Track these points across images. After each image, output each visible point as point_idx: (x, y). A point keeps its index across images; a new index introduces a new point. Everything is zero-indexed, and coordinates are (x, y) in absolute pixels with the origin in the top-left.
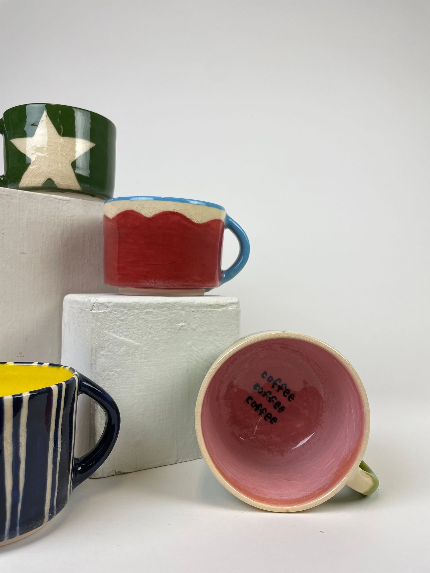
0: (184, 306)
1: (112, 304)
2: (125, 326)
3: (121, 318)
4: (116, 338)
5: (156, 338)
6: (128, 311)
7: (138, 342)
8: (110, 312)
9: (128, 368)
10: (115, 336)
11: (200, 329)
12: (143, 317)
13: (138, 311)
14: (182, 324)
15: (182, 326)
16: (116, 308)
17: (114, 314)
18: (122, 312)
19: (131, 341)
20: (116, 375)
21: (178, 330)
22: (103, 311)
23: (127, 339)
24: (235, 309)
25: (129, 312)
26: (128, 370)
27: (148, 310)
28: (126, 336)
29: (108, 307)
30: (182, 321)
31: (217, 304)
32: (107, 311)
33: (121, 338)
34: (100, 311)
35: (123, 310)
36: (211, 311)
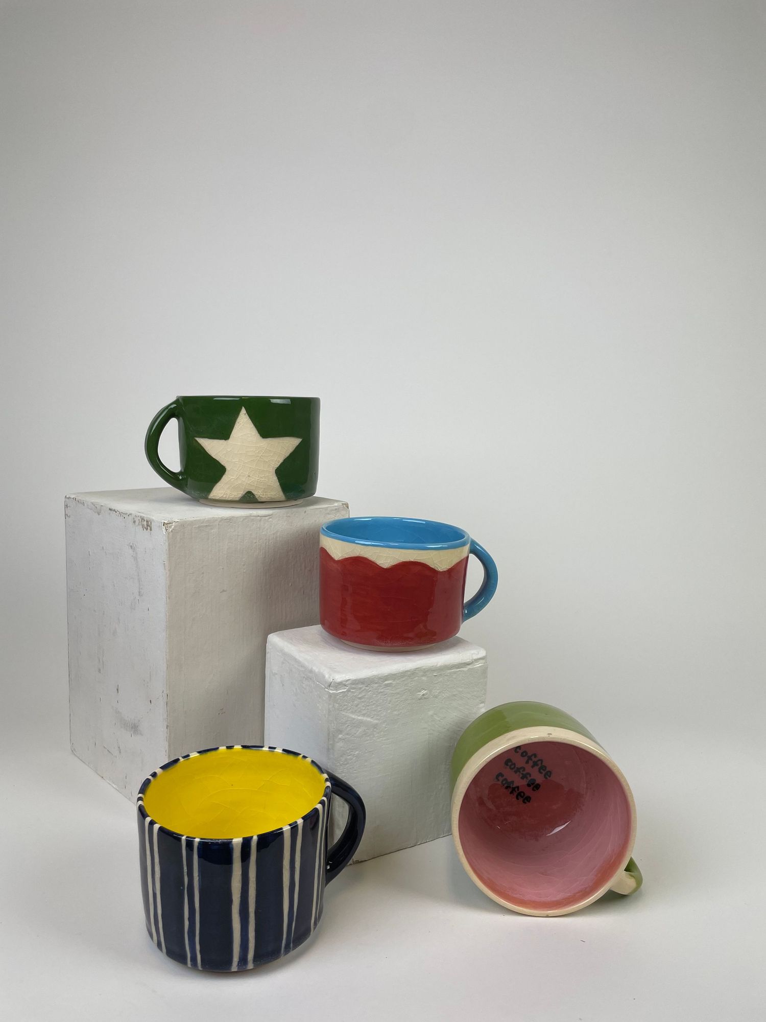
0: (425, 671)
1: (349, 682)
2: (363, 704)
3: (360, 696)
4: (354, 719)
5: (395, 713)
6: (366, 686)
7: (377, 719)
8: (348, 691)
9: (366, 750)
10: (353, 717)
11: (443, 695)
12: (382, 690)
13: (376, 685)
14: (424, 692)
15: (423, 695)
16: (354, 686)
17: (353, 692)
18: (361, 688)
19: (369, 719)
20: (354, 758)
21: (419, 699)
22: (341, 691)
23: (365, 718)
24: (482, 666)
25: (367, 688)
26: (366, 751)
27: (386, 682)
28: (364, 715)
29: (346, 686)
30: (424, 689)
31: (462, 664)
32: (345, 690)
33: (359, 718)
34: (339, 692)
35: (361, 686)
36: (455, 673)
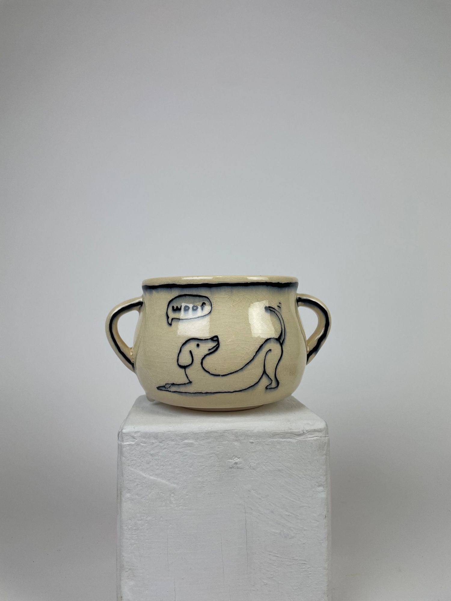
1: (139, 434)
4: (145, 478)
7: (174, 483)
8: (138, 444)
10: (144, 475)
12: (181, 450)
13: (173, 443)
14: (237, 460)
15: (236, 463)
16: (144, 440)
17: (143, 446)
18: (153, 443)
19: (164, 481)
21: (231, 468)
22: (128, 443)
23: (159, 480)
25: (162, 445)
27: (186, 441)
29: (134, 438)
32: (133, 443)
33: (152, 478)
34: (125, 444)
36: (279, 443)
